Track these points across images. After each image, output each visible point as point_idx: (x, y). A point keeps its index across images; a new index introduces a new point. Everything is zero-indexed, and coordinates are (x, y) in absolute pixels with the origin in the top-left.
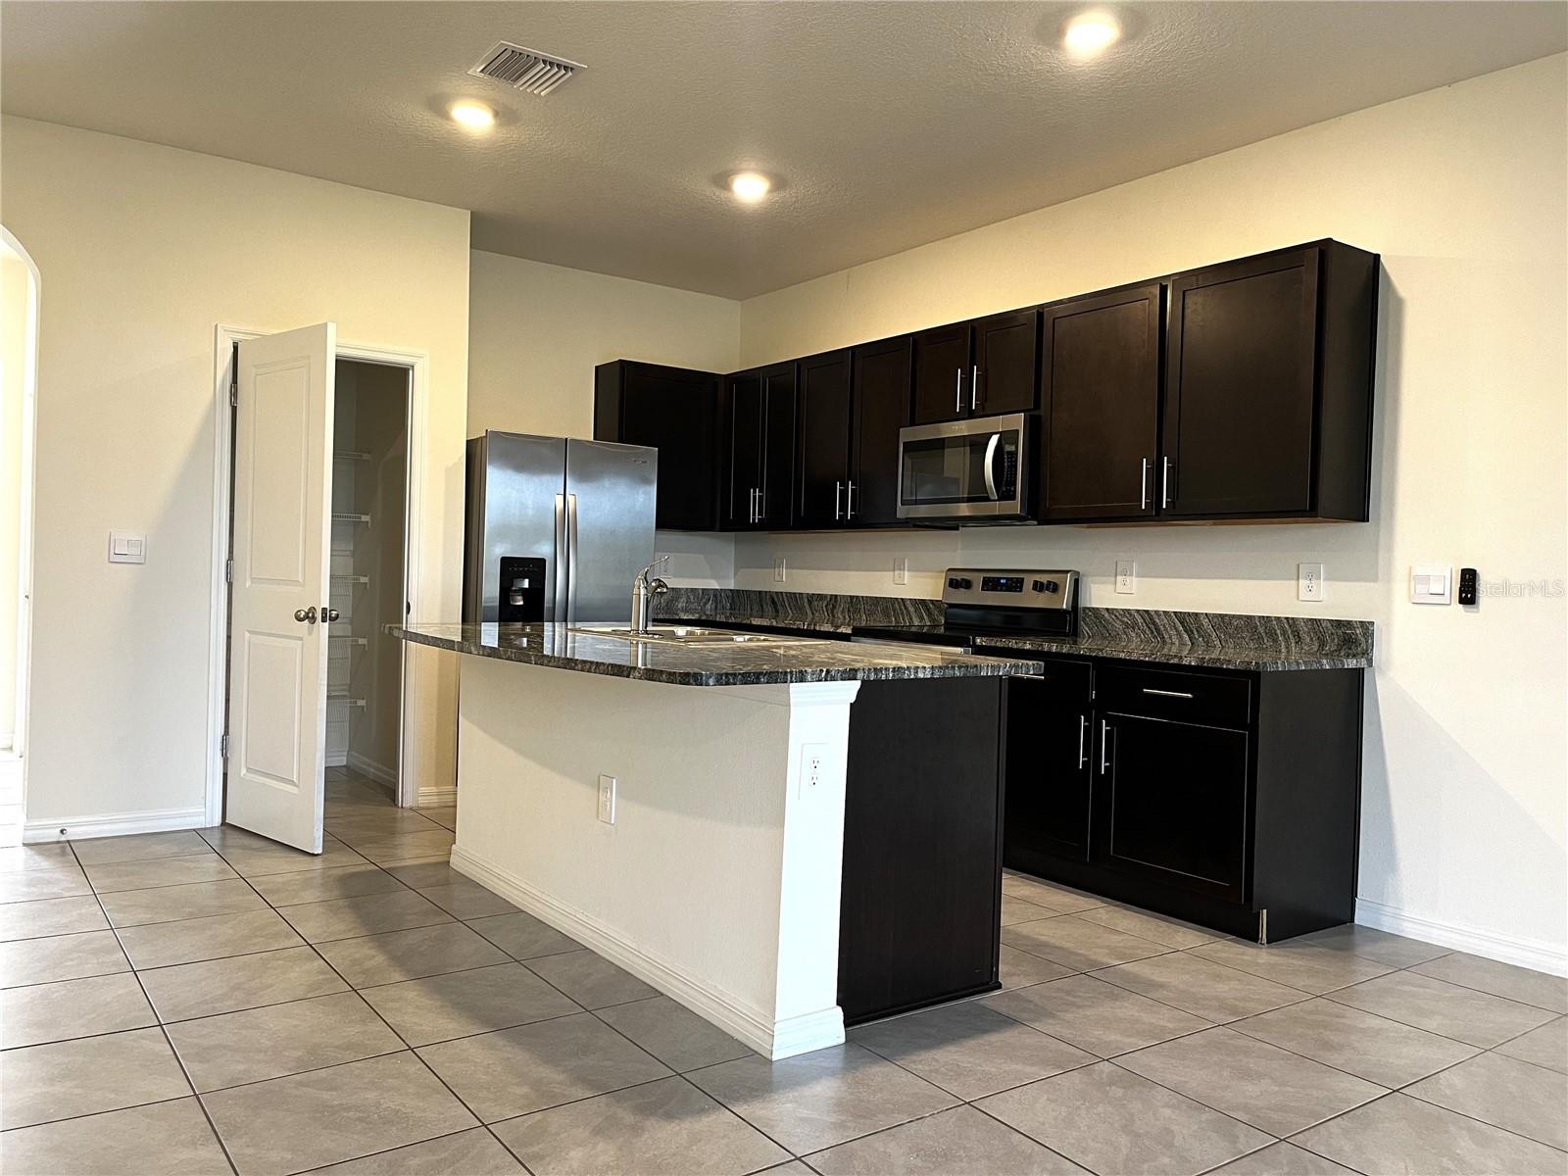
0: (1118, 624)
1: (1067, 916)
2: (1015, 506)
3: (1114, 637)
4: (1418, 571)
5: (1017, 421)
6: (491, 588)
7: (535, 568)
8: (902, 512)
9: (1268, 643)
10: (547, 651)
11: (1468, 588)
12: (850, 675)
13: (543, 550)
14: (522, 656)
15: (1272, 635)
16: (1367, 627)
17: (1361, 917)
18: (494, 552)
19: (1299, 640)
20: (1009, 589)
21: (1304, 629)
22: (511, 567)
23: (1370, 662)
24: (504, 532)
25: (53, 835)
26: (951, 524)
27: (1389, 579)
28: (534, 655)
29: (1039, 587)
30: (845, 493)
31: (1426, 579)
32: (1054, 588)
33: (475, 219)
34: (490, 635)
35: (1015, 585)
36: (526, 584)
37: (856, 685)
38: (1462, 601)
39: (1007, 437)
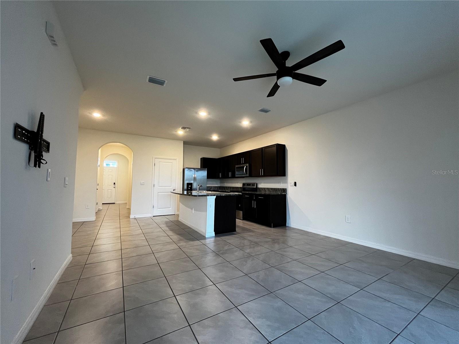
0: (261, 190)
1: (250, 225)
2: (248, 175)
3: (260, 191)
4: (291, 182)
5: (248, 165)
6: (185, 187)
7: (191, 184)
8: (236, 176)
9: (276, 191)
10: (193, 195)
11: (295, 184)
12: (214, 195)
13: (192, 182)
14: (189, 195)
15: (277, 190)
16: (286, 189)
17: (287, 225)
18: (186, 182)
19: (279, 191)
20: (249, 185)
21: (279, 189)
22: (188, 184)
23: (286, 193)
24: (187, 180)
25: (134, 217)
26: (243, 177)
27: (288, 183)
28: (191, 195)
29: (252, 185)
30: (230, 174)
31: (291, 183)
32: (254, 185)
33: (184, 142)
34: (185, 193)
35: (250, 185)
36: (190, 186)
37: (216, 196)
38: (295, 186)
39: (247, 167)
